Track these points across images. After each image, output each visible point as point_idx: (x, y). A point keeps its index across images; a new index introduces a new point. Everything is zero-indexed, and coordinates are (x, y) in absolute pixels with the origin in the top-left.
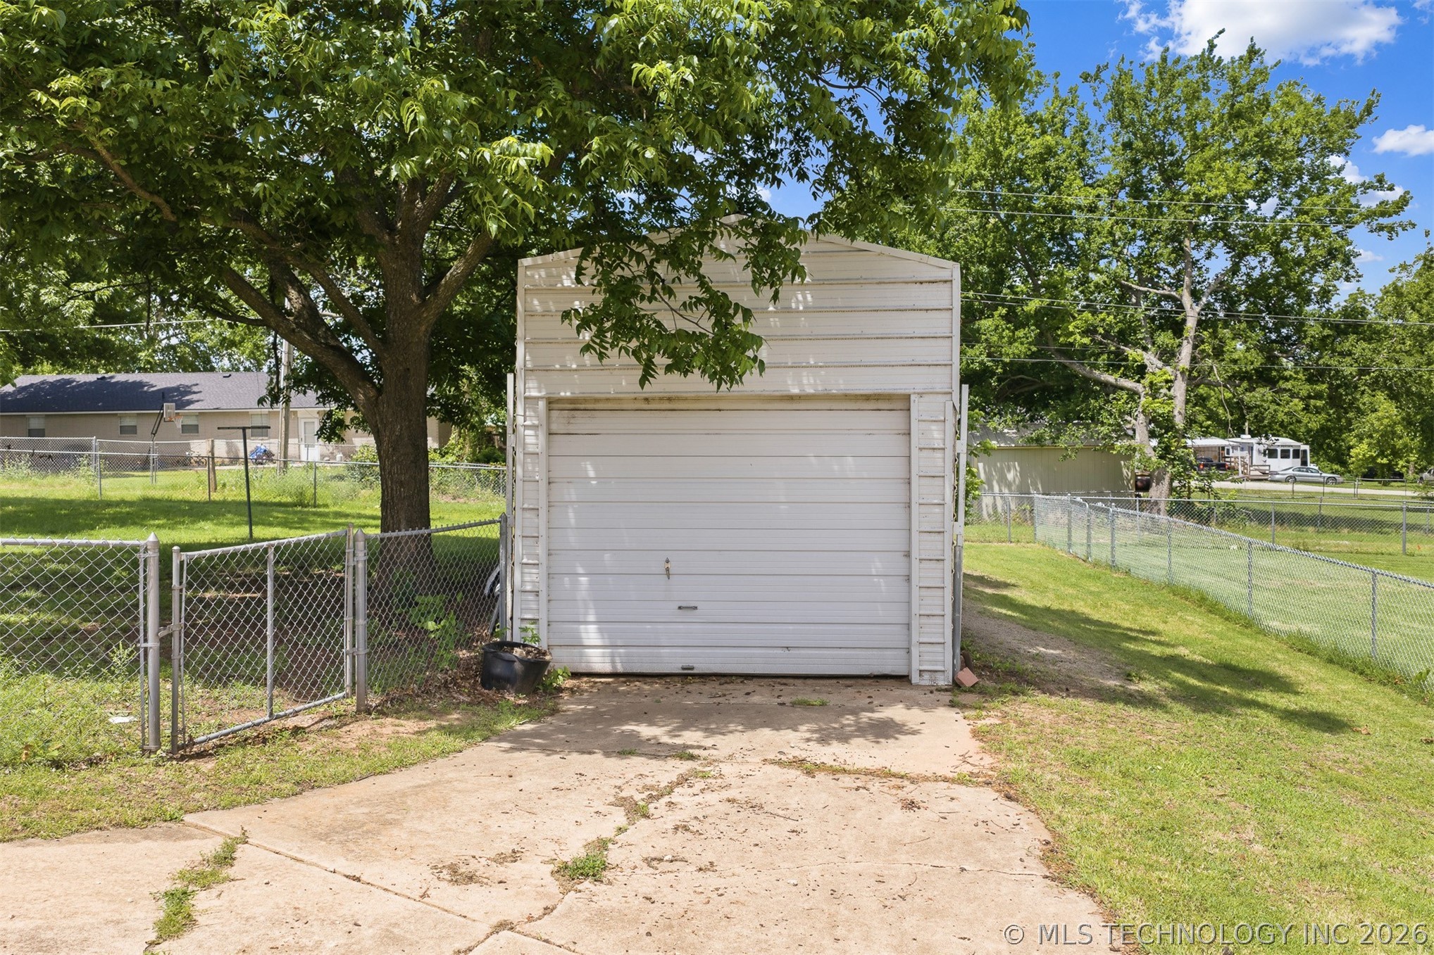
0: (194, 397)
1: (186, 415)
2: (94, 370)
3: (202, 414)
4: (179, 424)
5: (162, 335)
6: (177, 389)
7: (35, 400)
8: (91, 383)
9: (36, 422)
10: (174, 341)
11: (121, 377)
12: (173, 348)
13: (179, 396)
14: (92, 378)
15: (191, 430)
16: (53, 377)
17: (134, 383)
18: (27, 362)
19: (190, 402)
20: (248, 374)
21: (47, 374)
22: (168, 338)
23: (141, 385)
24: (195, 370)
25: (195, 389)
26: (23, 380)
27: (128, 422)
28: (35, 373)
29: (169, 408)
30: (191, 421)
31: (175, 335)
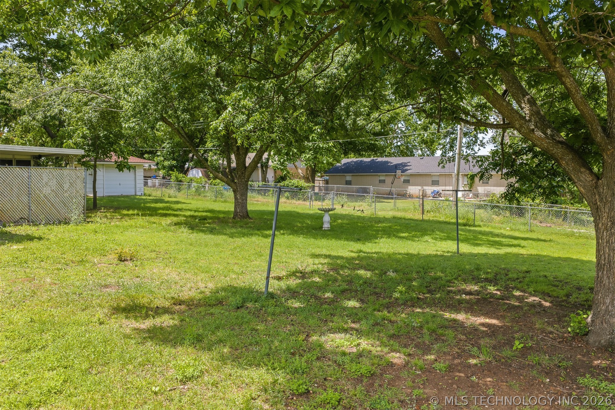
0: (408, 168)
1: (405, 175)
2: (369, 156)
3: (411, 175)
4: (402, 179)
5: (395, 141)
6: (401, 164)
7: (348, 169)
8: (368, 162)
9: (348, 178)
10: (399, 144)
11: (380, 159)
12: (399, 146)
13: (402, 167)
14: (368, 160)
15: (407, 182)
16: (355, 160)
17: (385, 162)
18: (346, 154)
19: (407, 170)
20: (428, 157)
21: (352, 159)
22: (397, 143)
23: (387, 162)
24: (408, 156)
25: (409, 164)
26: (344, 161)
27: (382, 178)
28: (348, 158)
29: (399, 172)
30: (406, 178)
31: (399, 141)
